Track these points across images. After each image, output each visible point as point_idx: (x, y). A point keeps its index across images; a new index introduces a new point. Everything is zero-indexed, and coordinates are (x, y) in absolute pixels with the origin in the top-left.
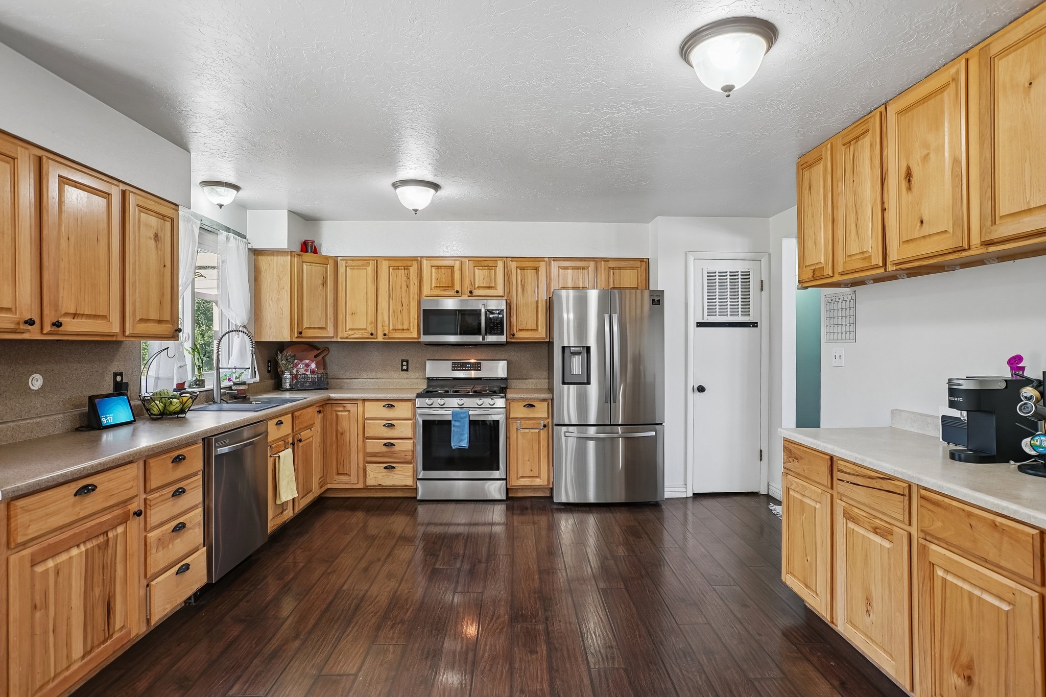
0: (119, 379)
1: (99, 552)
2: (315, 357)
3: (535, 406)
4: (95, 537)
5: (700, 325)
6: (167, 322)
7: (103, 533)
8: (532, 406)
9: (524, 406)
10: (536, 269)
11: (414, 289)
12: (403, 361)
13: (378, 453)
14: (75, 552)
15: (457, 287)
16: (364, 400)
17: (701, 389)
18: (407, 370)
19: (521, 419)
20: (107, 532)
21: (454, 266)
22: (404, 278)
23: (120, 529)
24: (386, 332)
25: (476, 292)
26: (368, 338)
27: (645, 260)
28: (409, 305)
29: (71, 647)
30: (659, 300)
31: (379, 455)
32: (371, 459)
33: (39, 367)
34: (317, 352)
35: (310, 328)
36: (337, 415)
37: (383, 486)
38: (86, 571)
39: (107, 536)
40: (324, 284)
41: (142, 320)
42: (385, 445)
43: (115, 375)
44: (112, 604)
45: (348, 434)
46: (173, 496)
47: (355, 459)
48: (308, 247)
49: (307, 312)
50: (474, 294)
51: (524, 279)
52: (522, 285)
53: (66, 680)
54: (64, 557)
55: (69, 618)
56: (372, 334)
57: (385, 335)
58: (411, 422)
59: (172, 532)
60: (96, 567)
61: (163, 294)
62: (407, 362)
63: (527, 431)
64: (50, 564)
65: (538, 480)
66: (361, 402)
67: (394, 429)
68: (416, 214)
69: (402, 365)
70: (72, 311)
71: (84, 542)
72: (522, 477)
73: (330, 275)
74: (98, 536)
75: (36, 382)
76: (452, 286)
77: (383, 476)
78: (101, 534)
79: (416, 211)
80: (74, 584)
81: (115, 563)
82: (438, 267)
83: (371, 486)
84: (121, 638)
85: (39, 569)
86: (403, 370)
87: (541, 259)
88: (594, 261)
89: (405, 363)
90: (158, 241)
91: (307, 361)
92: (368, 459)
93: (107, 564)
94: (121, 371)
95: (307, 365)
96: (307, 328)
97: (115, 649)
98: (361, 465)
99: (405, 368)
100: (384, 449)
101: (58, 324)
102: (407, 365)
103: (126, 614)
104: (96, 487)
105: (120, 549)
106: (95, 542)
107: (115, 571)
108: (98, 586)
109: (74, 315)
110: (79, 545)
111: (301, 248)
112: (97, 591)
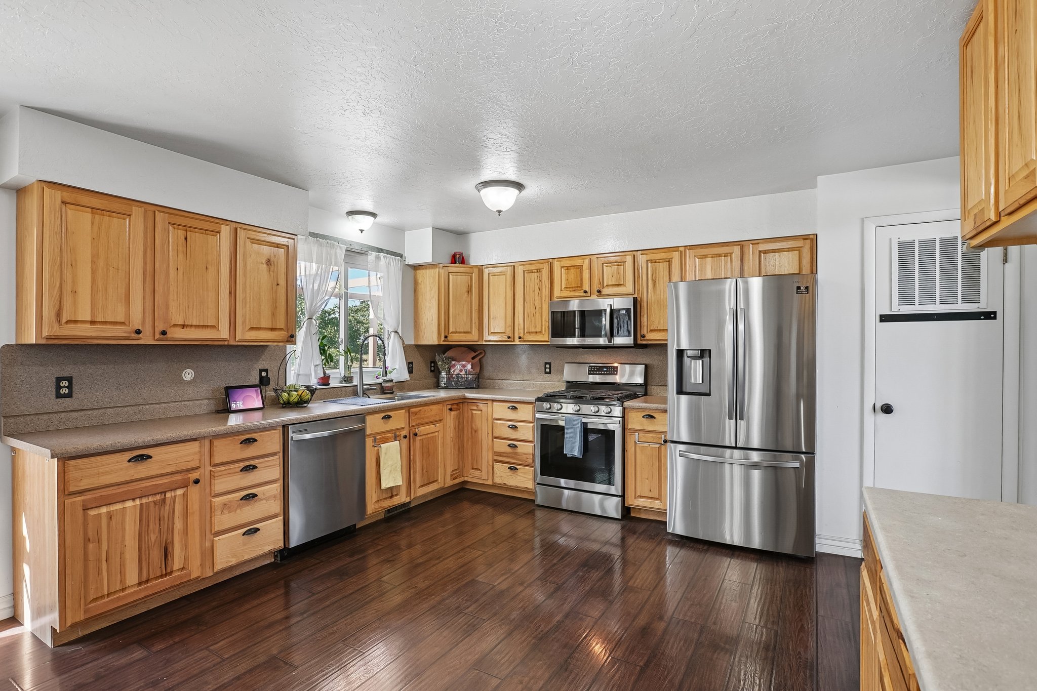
0: (264, 374)
1: (155, 507)
2: (473, 358)
3: (655, 418)
4: (152, 495)
5: (884, 318)
6: (281, 329)
7: (161, 493)
8: (652, 417)
9: (643, 417)
10: (669, 261)
11: (546, 291)
12: (546, 363)
13: (504, 453)
14: (129, 504)
15: (586, 287)
16: (493, 401)
17: (887, 409)
18: (550, 373)
19: (641, 430)
20: (165, 492)
21: (582, 266)
22: (537, 281)
23: (179, 492)
24: (521, 335)
25: (605, 291)
26: (506, 341)
27: (811, 237)
28: (541, 308)
29: (125, 575)
30: (807, 288)
31: (504, 455)
32: (499, 457)
33: (191, 364)
34: (474, 354)
35: (456, 332)
36: (472, 413)
37: (507, 485)
38: (141, 520)
39: (165, 495)
40: (469, 291)
41: (252, 329)
42: (509, 445)
43: (261, 371)
44: (170, 549)
45: (480, 432)
46: (241, 471)
47: (486, 456)
48: (458, 259)
49: (452, 317)
50: (603, 293)
51: (656, 273)
52: (653, 280)
53: (119, 599)
54: (118, 506)
55: (122, 554)
56: (509, 337)
57: (520, 338)
58: (531, 425)
59: (241, 499)
60: (152, 519)
61: (276, 307)
62: (550, 364)
63: (646, 445)
64: (104, 510)
65: (658, 502)
66: (491, 402)
67: (517, 430)
68: (499, 215)
69: (546, 368)
70: (181, 322)
71: (140, 498)
72: (641, 497)
73: (475, 283)
74: (155, 494)
75: (188, 375)
76: (579, 287)
77: (508, 476)
78: (158, 493)
79: (499, 212)
80: (127, 528)
81: (173, 518)
82: (568, 268)
83: (498, 484)
84: (180, 577)
85: (92, 513)
86: (546, 373)
87: (676, 248)
88: (739, 245)
89: (548, 366)
90: (271, 265)
91: (464, 363)
92: (496, 458)
93: (164, 517)
94: (266, 368)
95: (464, 366)
96: (452, 332)
97: (173, 585)
98: (490, 463)
99: (548, 370)
100: (509, 450)
101: (164, 333)
102: (550, 368)
103: (186, 559)
104: (151, 457)
105: (178, 507)
106: (151, 499)
107: (173, 524)
108: (154, 533)
109: (183, 326)
110: (134, 499)
111: (450, 260)
112: (153, 537)
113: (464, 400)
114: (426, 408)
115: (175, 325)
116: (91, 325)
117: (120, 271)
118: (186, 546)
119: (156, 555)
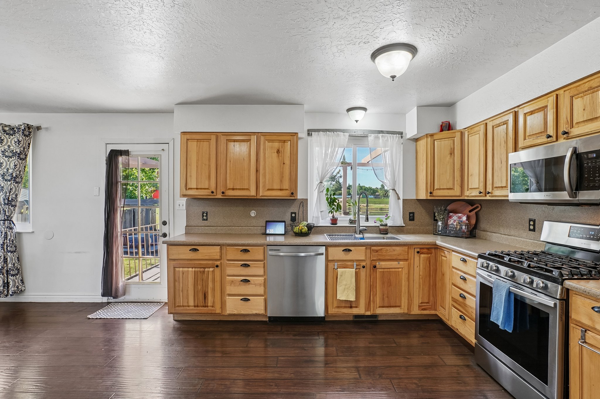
0: (293, 215)
1: (200, 274)
2: (470, 211)
4: (200, 268)
6: (287, 190)
7: (203, 268)
12: (530, 220)
13: (457, 300)
14: (190, 269)
16: (454, 251)
18: (535, 230)
20: (205, 268)
22: (504, 134)
23: (211, 269)
24: (490, 190)
26: (480, 196)
29: (188, 300)
31: (458, 302)
32: (455, 303)
33: (255, 208)
34: (471, 208)
35: (440, 189)
36: (442, 258)
37: (459, 332)
38: (195, 278)
39: (205, 269)
40: (452, 153)
41: (269, 190)
42: (461, 295)
43: (292, 213)
44: (206, 295)
45: (446, 276)
46: (241, 266)
47: (448, 301)
49: (437, 177)
54: (186, 269)
55: (187, 290)
56: (481, 193)
58: (475, 280)
59: (241, 281)
60: (199, 279)
61: (283, 177)
62: (534, 221)
64: (181, 269)
66: (452, 252)
67: (466, 283)
68: (393, 80)
69: (530, 225)
70: (232, 187)
71: (195, 268)
73: (457, 146)
74: (201, 268)
75: (253, 214)
77: (459, 323)
78: (202, 268)
79: (393, 77)
80: (189, 279)
81: (208, 281)
83: (454, 327)
84: (211, 310)
85: (177, 269)
86: (530, 230)
89: (532, 223)
90: (279, 153)
91: (460, 215)
93: (204, 279)
94: (295, 212)
95: (460, 218)
96: (437, 189)
97: (208, 312)
98: (450, 306)
99: (532, 227)
100: (461, 299)
101: (223, 193)
102: (534, 225)
103: (214, 302)
104: (198, 250)
105: (210, 277)
106: (199, 269)
107: (208, 284)
108: (200, 285)
109: (233, 189)
110: (192, 268)
111: (439, 129)
112: (200, 287)
113: (436, 247)
114: (388, 248)
115: (229, 189)
116: (197, 190)
117: (207, 165)
118: (214, 296)
119: (201, 296)
